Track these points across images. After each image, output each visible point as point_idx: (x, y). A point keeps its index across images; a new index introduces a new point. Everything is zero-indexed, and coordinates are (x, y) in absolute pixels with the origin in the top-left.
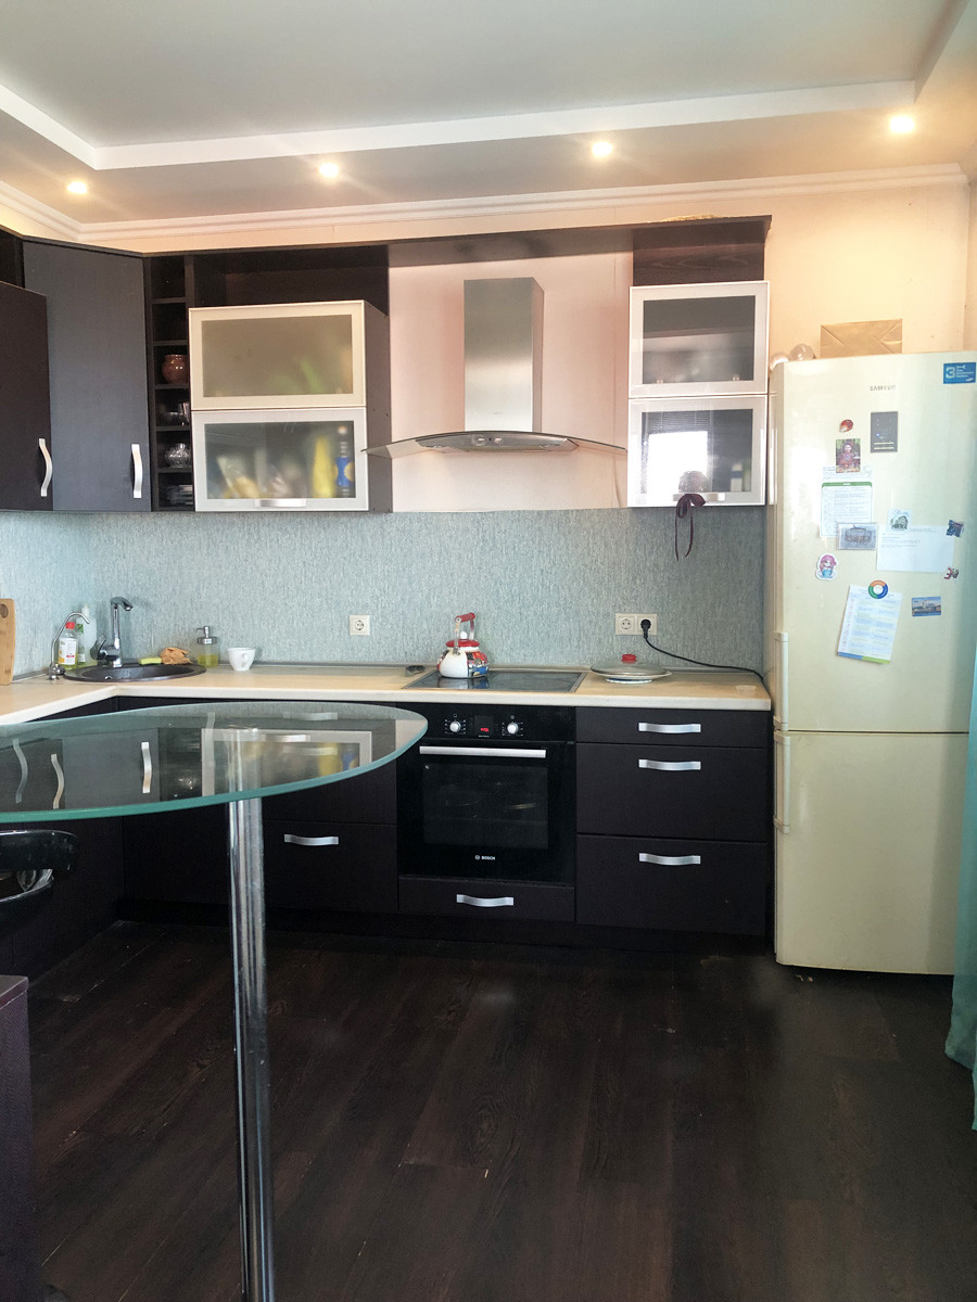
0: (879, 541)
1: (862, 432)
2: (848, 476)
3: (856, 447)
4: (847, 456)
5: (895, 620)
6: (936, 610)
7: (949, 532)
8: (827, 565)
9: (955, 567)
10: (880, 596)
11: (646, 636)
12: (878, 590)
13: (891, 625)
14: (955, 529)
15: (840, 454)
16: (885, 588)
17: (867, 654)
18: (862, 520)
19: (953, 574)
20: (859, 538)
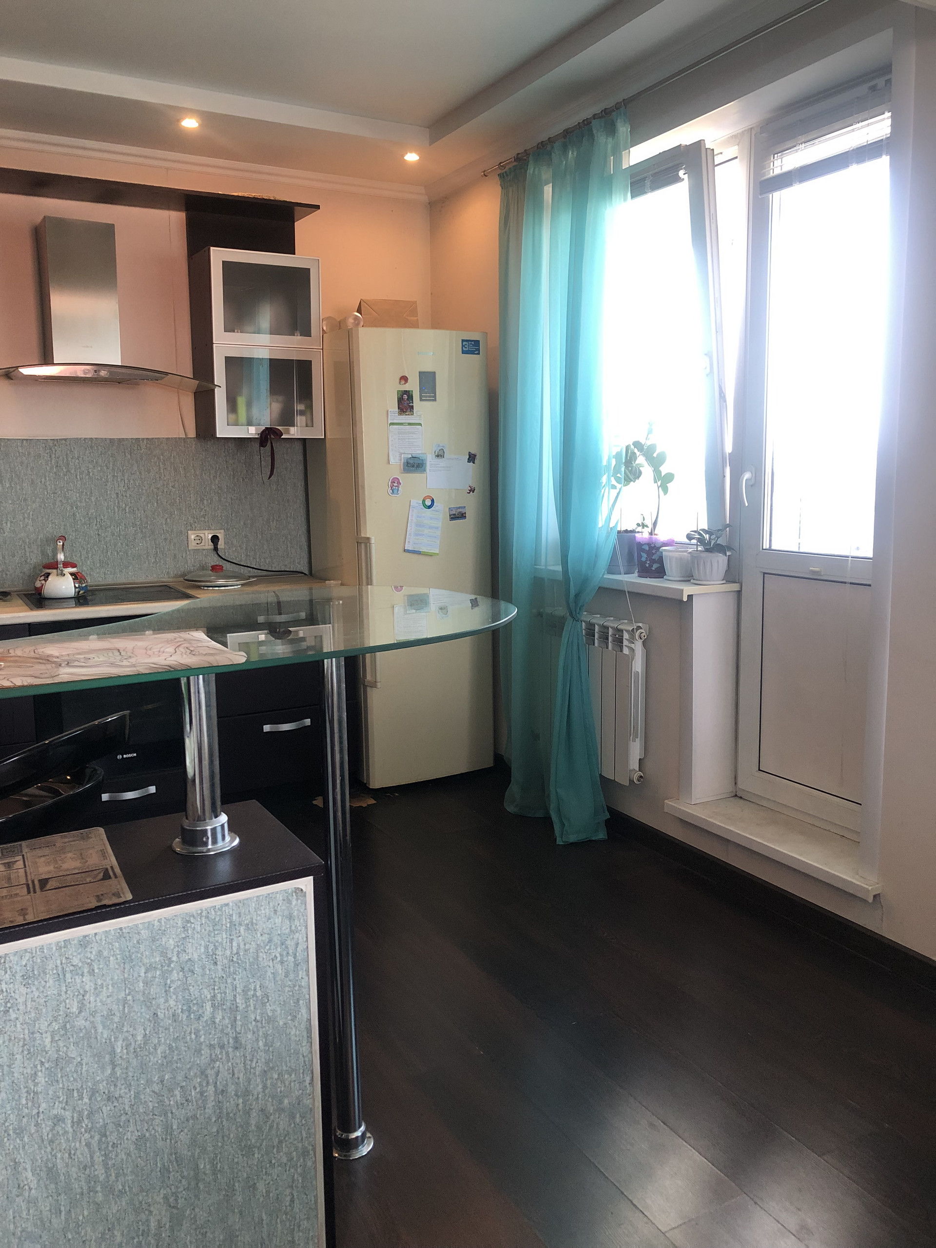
0: (428, 468)
1: (413, 386)
3: (410, 398)
4: (405, 403)
5: (440, 524)
6: (462, 516)
7: (469, 461)
8: (395, 484)
9: (473, 486)
10: (430, 507)
11: (216, 549)
12: (428, 503)
13: (437, 528)
14: (472, 458)
15: (400, 400)
16: (433, 501)
17: (424, 549)
18: (417, 452)
19: (472, 490)
20: (414, 465)
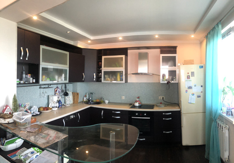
0: (193, 88)
1: (190, 74)
2: (189, 80)
3: (189, 76)
4: (188, 77)
6: (200, 97)
7: (201, 87)
8: (187, 91)
9: (202, 91)
10: (193, 95)
11: (163, 99)
12: (193, 94)
13: (195, 99)
15: (187, 77)
17: (192, 103)
18: (191, 85)
20: (190, 88)
